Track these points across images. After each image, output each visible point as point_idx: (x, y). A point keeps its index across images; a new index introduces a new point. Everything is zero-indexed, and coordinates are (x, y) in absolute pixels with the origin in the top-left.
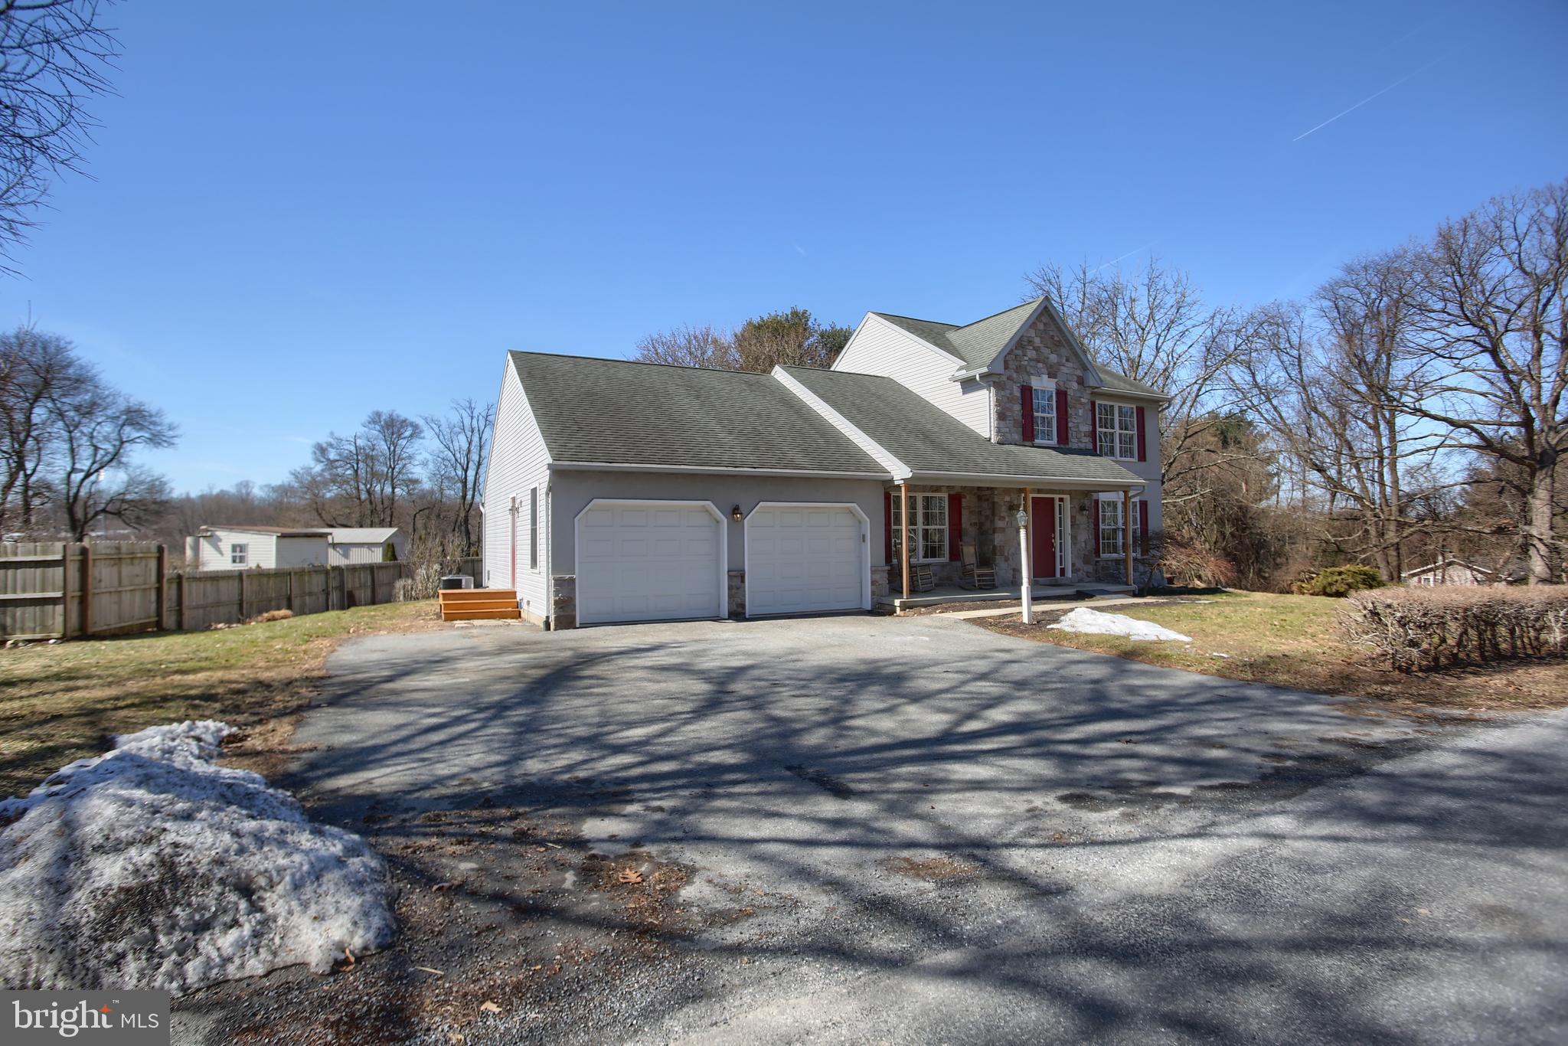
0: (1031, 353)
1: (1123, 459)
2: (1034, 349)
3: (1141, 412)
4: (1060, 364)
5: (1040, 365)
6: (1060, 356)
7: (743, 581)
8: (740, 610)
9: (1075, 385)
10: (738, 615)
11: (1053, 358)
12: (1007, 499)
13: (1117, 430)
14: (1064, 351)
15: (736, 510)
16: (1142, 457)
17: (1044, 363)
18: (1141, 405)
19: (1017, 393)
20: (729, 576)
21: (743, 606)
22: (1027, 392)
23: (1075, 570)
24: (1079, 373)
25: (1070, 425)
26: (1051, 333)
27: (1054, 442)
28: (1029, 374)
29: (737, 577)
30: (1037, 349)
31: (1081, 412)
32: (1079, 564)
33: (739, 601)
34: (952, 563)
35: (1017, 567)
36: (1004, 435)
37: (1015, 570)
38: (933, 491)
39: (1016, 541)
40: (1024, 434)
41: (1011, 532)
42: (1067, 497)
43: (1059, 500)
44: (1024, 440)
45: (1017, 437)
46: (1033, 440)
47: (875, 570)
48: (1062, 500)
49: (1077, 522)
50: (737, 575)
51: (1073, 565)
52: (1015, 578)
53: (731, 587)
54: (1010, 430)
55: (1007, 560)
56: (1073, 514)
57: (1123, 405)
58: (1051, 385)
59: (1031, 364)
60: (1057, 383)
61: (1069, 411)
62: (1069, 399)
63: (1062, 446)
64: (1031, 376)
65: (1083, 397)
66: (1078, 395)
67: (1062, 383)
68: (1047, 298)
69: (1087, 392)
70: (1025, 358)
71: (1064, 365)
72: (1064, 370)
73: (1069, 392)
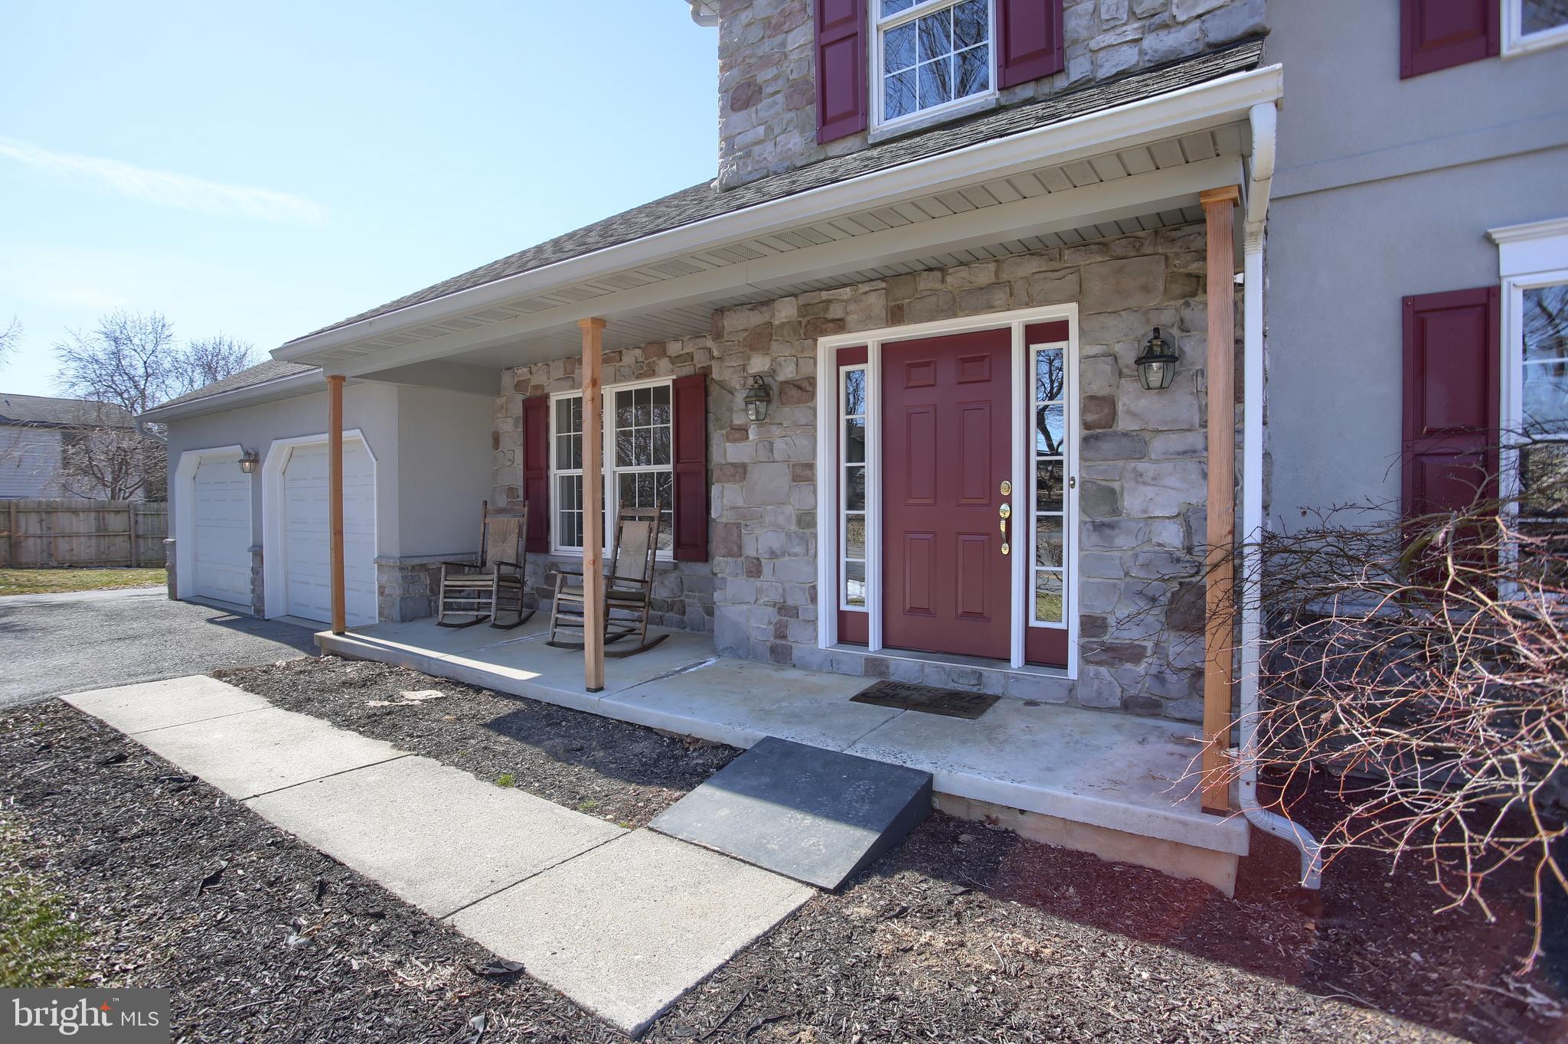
23: (1105, 647)
27: (988, 92)
32: (1125, 621)
34: (683, 566)
35: (798, 599)
36: (748, 155)
37: (786, 610)
38: (639, 377)
39: (789, 510)
40: (824, 120)
41: (771, 478)
42: (1068, 311)
43: (1036, 333)
44: (822, 141)
45: (796, 142)
46: (865, 129)
47: (382, 563)
48: (1057, 331)
49: (1123, 424)
50: (257, 552)
51: (1091, 625)
52: (784, 637)
53: (252, 569)
54: (769, 129)
55: (755, 569)
56: (1099, 388)
63: (1024, 92)
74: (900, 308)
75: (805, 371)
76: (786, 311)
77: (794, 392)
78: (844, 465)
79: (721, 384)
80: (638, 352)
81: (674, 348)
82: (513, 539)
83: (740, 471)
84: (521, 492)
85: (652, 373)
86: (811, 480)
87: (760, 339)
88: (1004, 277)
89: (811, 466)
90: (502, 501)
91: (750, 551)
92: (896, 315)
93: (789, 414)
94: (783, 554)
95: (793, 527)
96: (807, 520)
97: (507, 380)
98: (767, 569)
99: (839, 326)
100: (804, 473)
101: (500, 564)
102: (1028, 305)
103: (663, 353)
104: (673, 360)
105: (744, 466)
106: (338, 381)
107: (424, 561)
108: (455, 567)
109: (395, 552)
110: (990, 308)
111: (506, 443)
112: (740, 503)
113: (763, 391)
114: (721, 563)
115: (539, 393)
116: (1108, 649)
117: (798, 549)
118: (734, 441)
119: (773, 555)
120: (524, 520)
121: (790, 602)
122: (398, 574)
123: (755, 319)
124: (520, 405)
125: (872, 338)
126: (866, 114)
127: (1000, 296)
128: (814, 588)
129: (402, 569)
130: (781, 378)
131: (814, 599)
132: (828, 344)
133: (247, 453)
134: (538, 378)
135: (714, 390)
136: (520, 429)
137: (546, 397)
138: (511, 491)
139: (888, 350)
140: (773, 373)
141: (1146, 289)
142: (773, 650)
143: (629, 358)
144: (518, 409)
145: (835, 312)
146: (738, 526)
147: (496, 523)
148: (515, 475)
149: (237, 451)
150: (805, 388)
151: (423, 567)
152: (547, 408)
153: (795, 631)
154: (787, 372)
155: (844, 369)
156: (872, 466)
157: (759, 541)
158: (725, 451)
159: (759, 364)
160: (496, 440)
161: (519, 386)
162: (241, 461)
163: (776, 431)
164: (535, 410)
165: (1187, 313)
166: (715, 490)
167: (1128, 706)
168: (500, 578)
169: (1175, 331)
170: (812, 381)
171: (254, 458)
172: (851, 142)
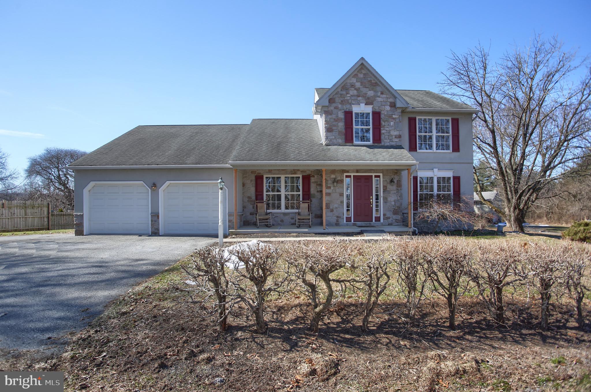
0: (353, 92)
1: (438, 151)
2: (356, 89)
3: (456, 123)
4: (376, 96)
5: (360, 98)
6: (376, 91)
7: (158, 217)
8: (156, 231)
9: (388, 108)
10: (155, 233)
11: (371, 93)
12: (333, 176)
13: (434, 134)
14: (379, 89)
15: (154, 185)
16: (456, 148)
17: (363, 96)
18: (456, 117)
19: (341, 115)
20: (151, 216)
21: (158, 230)
22: (348, 114)
23: (386, 218)
24: (391, 100)
25: (383, 132)
26: (369, 79)
27: (371, 143)
28: (351, 104)
29: (155, 216)
30: (357, 90)
31: (392, 123)
32: (389, 214)
33: (156, 227)
35: (341, 215)
36: (331, 140)
37: (339, 217)
40: (346, 139)
41: (335, 195)
42: (381, 175)
43: (376, 176)
44: (346, 142)
45: (342, 141)
46: (353, 142)
47: (230, 214)
48: (379, 176)
49: (388, 189)
51: (384, 215)
52: (338, 222)
54: (335, 138)
55: (332, 211)
56: (385, 185)
57: (440, 118)
58: (368, 109)
59: (353, 98)
60: (373, 108)
61: (383, 123)
62: (382, 116)
63: (376, 144)
64: (352, 105)
65: (395, 115)
66: (391, 114)
67: (378, 107)
68: (362, 58)
69: (398, 111)
70: (348, 95)
71: (379, 97)
72: (379, 99)
73: (382, 112)
75: (342, 178)
77: (340, 181)
78: (346, 193)
83: (329, 194)
91: (331, 207)
92: (355, 172)
93: (339, 185)
94: (338, 208)
95: (339, 204)
96: (342, 202)
98: (335, 210)
100: (342, 195)
102: (375, 173)
112: (329, 199)
113: (335, 181)
116: (387, 218)
117: (341, 207)
118: (328, 189)
119: (336, 208)
125: (352, 174)
126: (353, 140)
127: (371, 171)
128: (344, 213)
131: (344, 215)
132: (346, 175)
139: (355, 176)
140: (335, 178)
141: (390, 173)
142: (336, 224)
145: (347, 170)
146: (330, 203)
150: (342, 181)
153: (340, 220)
154: (339, 178)
155: (346, 178)
157: (333, 206)
158: (326, 191)
161: (252, 172)
163: (336, 188)
167: (389, 225)
169: (393, 179)
172: (351, 144)
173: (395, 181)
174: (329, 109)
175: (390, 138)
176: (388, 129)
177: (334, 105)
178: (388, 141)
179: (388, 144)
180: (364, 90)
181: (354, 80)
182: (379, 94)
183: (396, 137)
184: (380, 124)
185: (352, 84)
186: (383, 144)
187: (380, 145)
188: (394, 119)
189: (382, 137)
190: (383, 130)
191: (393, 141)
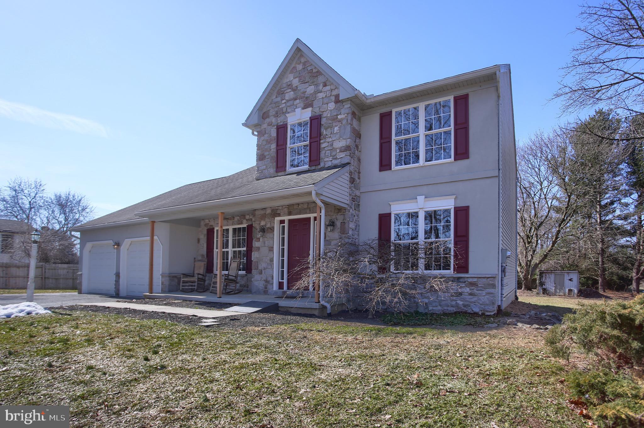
0: (290, 95)
1: (429, 163)
2: (293, 90)
4: (317, 92)
5: (297, 101)
6: (317, 85)
7: (119, 278)
9: (332, 106)
10: (117, 295)
11: (310, 90)
13: (422, 133)
14: (320, 79)
17: (301, 98)
18: (461, 92)
19: (273, 133)
20: (116, 275)
21: (118, 290)
22: (282, 129)
25: (323, 146)
26: (309, 69)
27: (306, 167)
28: (286, 113)
30: (295, 90)
31: (336, 129)
34: (248, 275)
35: (269, 279)
36: (262, 172)
37: (267, 281)
38: (239, 224)
39: (268, 258)
40: (277, 167)
41: (264, 250)
43: (316, 219)
44: (277, 172)
45: (272, 171)
46: (285, 170)
47: (163, 275)
50: (118, 275)
52: (266, 288)
53: (115, 281)
54: (266, 167)
55: (261, 273)
57: (433, 102)
58: (306, 115)
59: (288, 104)
60: (312, 111)
61: (324, 132)
62: (324, 121)
63: (313, 168)
64: (287, 115)
65: (340, 114)
66: (335, 114)
67: (318, 109)
68: (298, 40)
69: (346, 107)
70: (283, 102)
71: (321, 92)
72: (320, 95)
73: (325, 115)
74: (291, 212)
75: (272, 225)
76: (269, 211)
77: (270, 230)
78: (281, 247)
79: (255, 228)
80: (238, 217)
81: (247, 217)
82: (202, 268)
83: (258, 249)
84: (205, 256)
85: (242, 223)
86: (273, 251)
87: (263, 217)
88: (309, 207)
89: (273, 248)
90: (200, 258)
91: (260, 268)
92: (290, 214)
93: (269, 235)
94: (267, 268)
95: (269, 262)
96: (272, 260)
97: (202, 223)
98: (263, 272)
99: (279, 215)
100: (271, 249)
101: (199, 274)
102: (313, 213)
103: (245, 218)
104: (247, 220)
105: (259, 247)
106: (153, 222)
107: (176, 275)
108: (186, 275)
109: (167, 271)
110: (306, 213)
111: (201, 242)
112: (258, 257)
113: (263, 230)
114: (254, 271)
115: (211, 227)
117: (269, 267)
118: (257, 241)
119: (265, 269)
120: (206, 263)
121: (268, 280)
122: (168, 278)
123: (262, 212)
124: (206, 231)
125: (286, 218)
126: (286, 167)
127: (308, 211)
128: (273, 276)
129: (170, 277)
130: (267, 227)
131: (273, 279)
132: (278, 219)
133: (116, 243)
134: (212, 223)
135: (254, 229)
136: (206, 238)
137: (213, 229)
138: (203, 256)
139: (290, 221)
140: (265, 225)
141: (331, 211)
142: (264, 291)
143: (236, 219)
144: (205, 232)
145: (278, 212)
146: (257, 262)
147: (197, 264)
148: (204, 250)
149: (111, 242)
150: (272, 229)
151: (175, 277)
152: (214, 232)
153: (269, 286)
154: (268, 226)
155: (281, 225)
156: (286, 247)
157: (262, 266)
158: (256, 244)
159: (263, 223)
160: (199, 240)
161: (206, 225)
162: (114, 245)
163: (266, 239)
164: (210, 232)
165: (337, 216)
166: (253, 253)
168: (198, 278)
169: (335, 220)
170: (273, 227)
171: (118, 244)
172: (283, 173)
173: (338, 224)
174: (262, 128)
175: (334, 154)
176: (331, 140)
177: (268, 120)
178: (331, 159)
179: (329, 164)
180: (302, 87)
181: (290, 77)
182: (321, 87)
183: (341, 151)
184: (320, 134)
185: (289, 83)
186: (322, 165)
187: (319, 167)
188: (340, 121)
189: (322, 155)
190: (325, 142)
191: (336, 159)
